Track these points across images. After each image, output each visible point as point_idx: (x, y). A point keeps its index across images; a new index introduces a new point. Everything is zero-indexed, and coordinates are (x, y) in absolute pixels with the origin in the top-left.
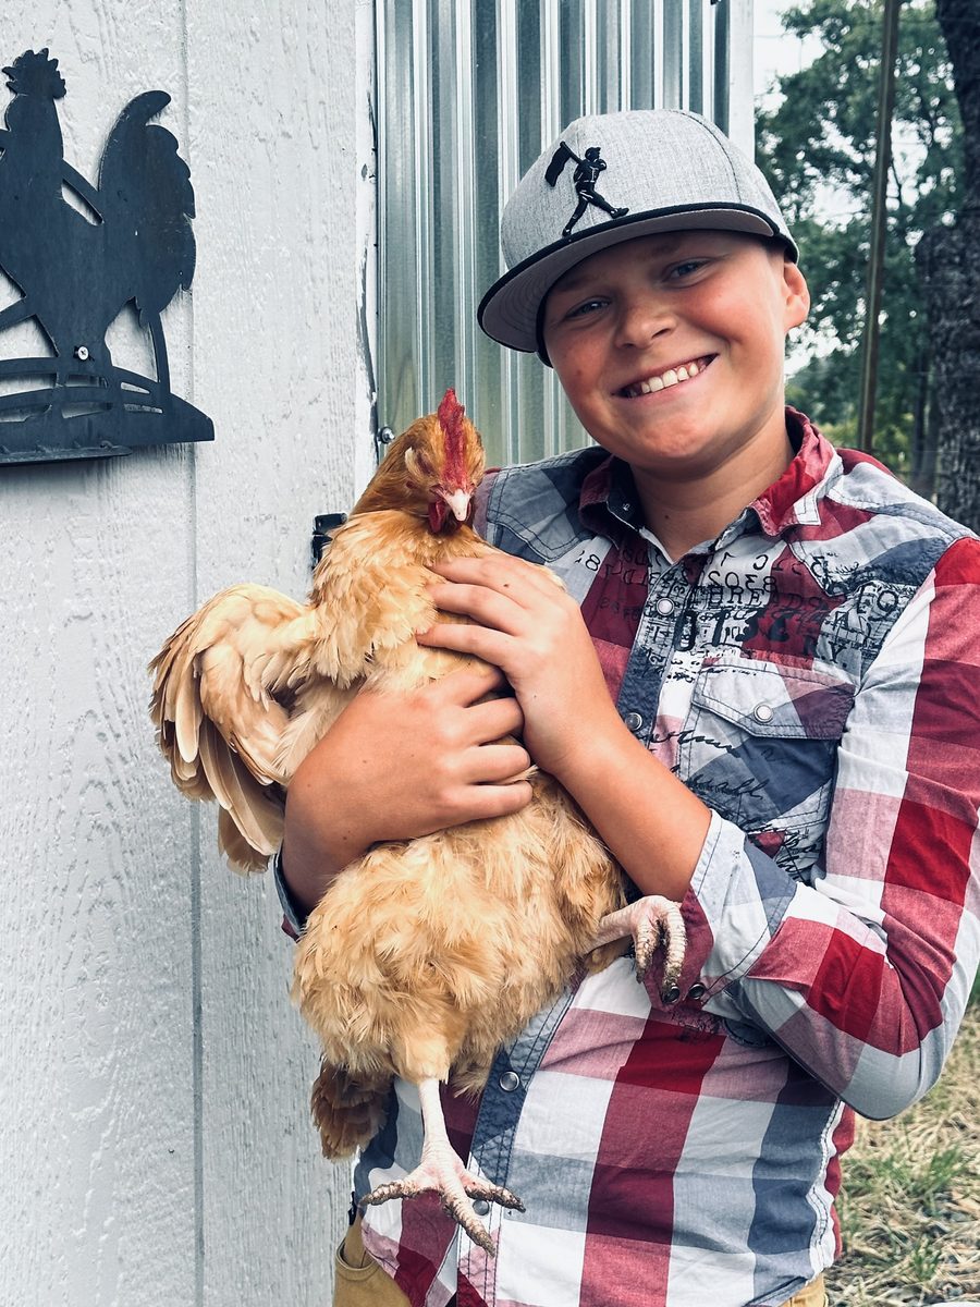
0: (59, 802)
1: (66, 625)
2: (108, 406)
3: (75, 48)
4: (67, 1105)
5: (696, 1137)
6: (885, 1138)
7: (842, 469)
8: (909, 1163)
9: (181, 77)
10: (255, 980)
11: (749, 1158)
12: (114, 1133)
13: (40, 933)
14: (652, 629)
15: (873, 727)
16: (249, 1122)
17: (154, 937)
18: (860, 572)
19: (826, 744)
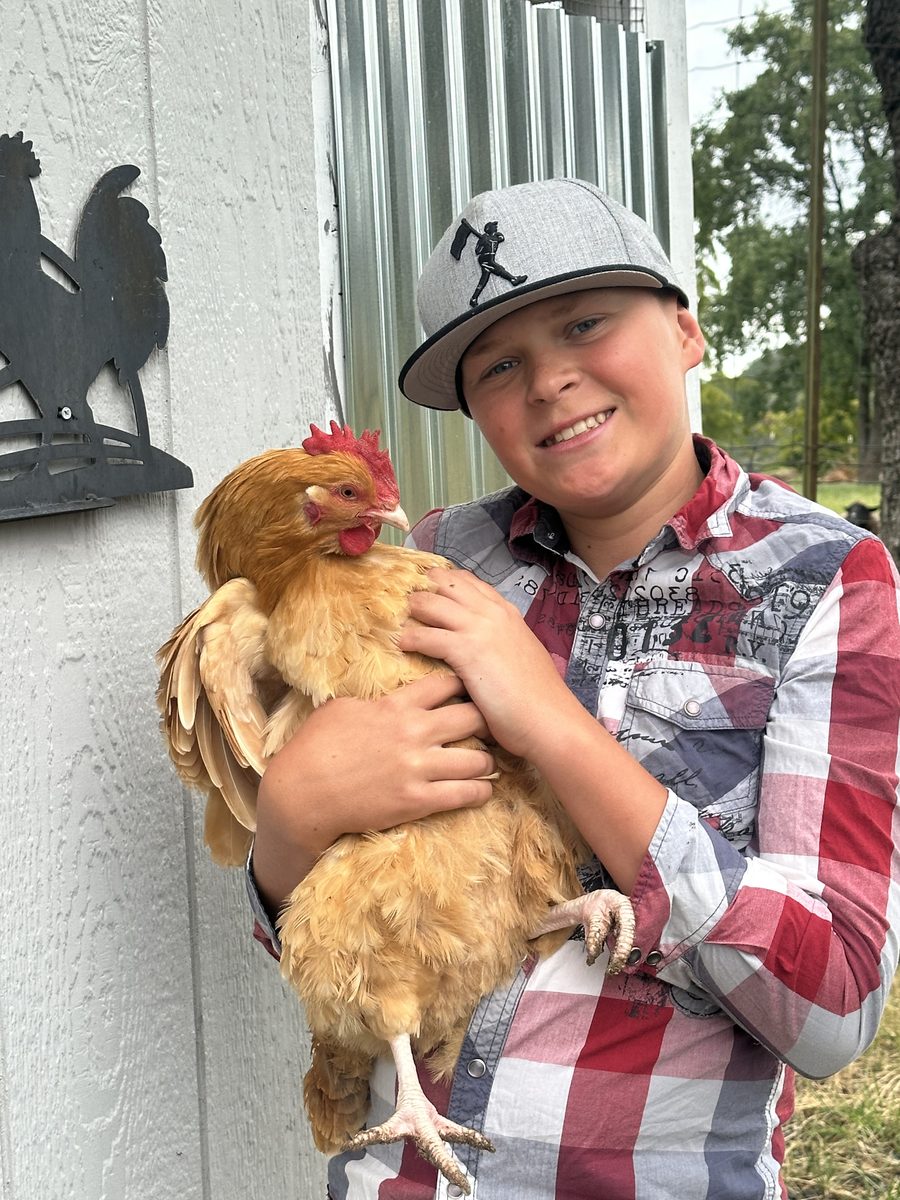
0: (60, 834)
1: (60, 667)
2: (93, 461)
3: (49, 130)
4: (78, 1117)
5: (652, 1116)
6: (856, 1086)
7: (749, 485)
8: (879, 1109)
9: (149, 150)
10: (252, 988)
11: (701, 1133)
12: (124, 1140)
13: (46, 957)
14: (586, 642)
15: (796, 716)
16: (251, 1121)
17: (155, 954)
18: (773, 576)
19: (751, 733)
